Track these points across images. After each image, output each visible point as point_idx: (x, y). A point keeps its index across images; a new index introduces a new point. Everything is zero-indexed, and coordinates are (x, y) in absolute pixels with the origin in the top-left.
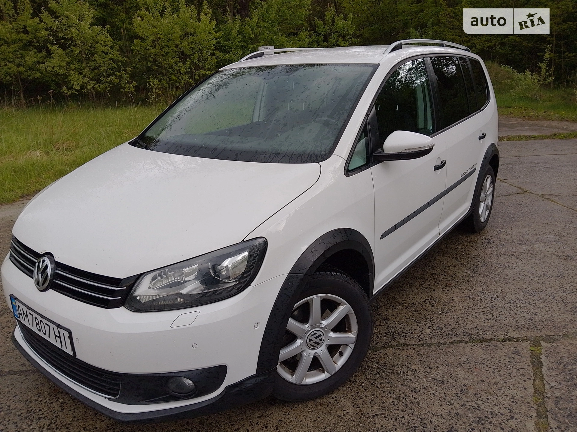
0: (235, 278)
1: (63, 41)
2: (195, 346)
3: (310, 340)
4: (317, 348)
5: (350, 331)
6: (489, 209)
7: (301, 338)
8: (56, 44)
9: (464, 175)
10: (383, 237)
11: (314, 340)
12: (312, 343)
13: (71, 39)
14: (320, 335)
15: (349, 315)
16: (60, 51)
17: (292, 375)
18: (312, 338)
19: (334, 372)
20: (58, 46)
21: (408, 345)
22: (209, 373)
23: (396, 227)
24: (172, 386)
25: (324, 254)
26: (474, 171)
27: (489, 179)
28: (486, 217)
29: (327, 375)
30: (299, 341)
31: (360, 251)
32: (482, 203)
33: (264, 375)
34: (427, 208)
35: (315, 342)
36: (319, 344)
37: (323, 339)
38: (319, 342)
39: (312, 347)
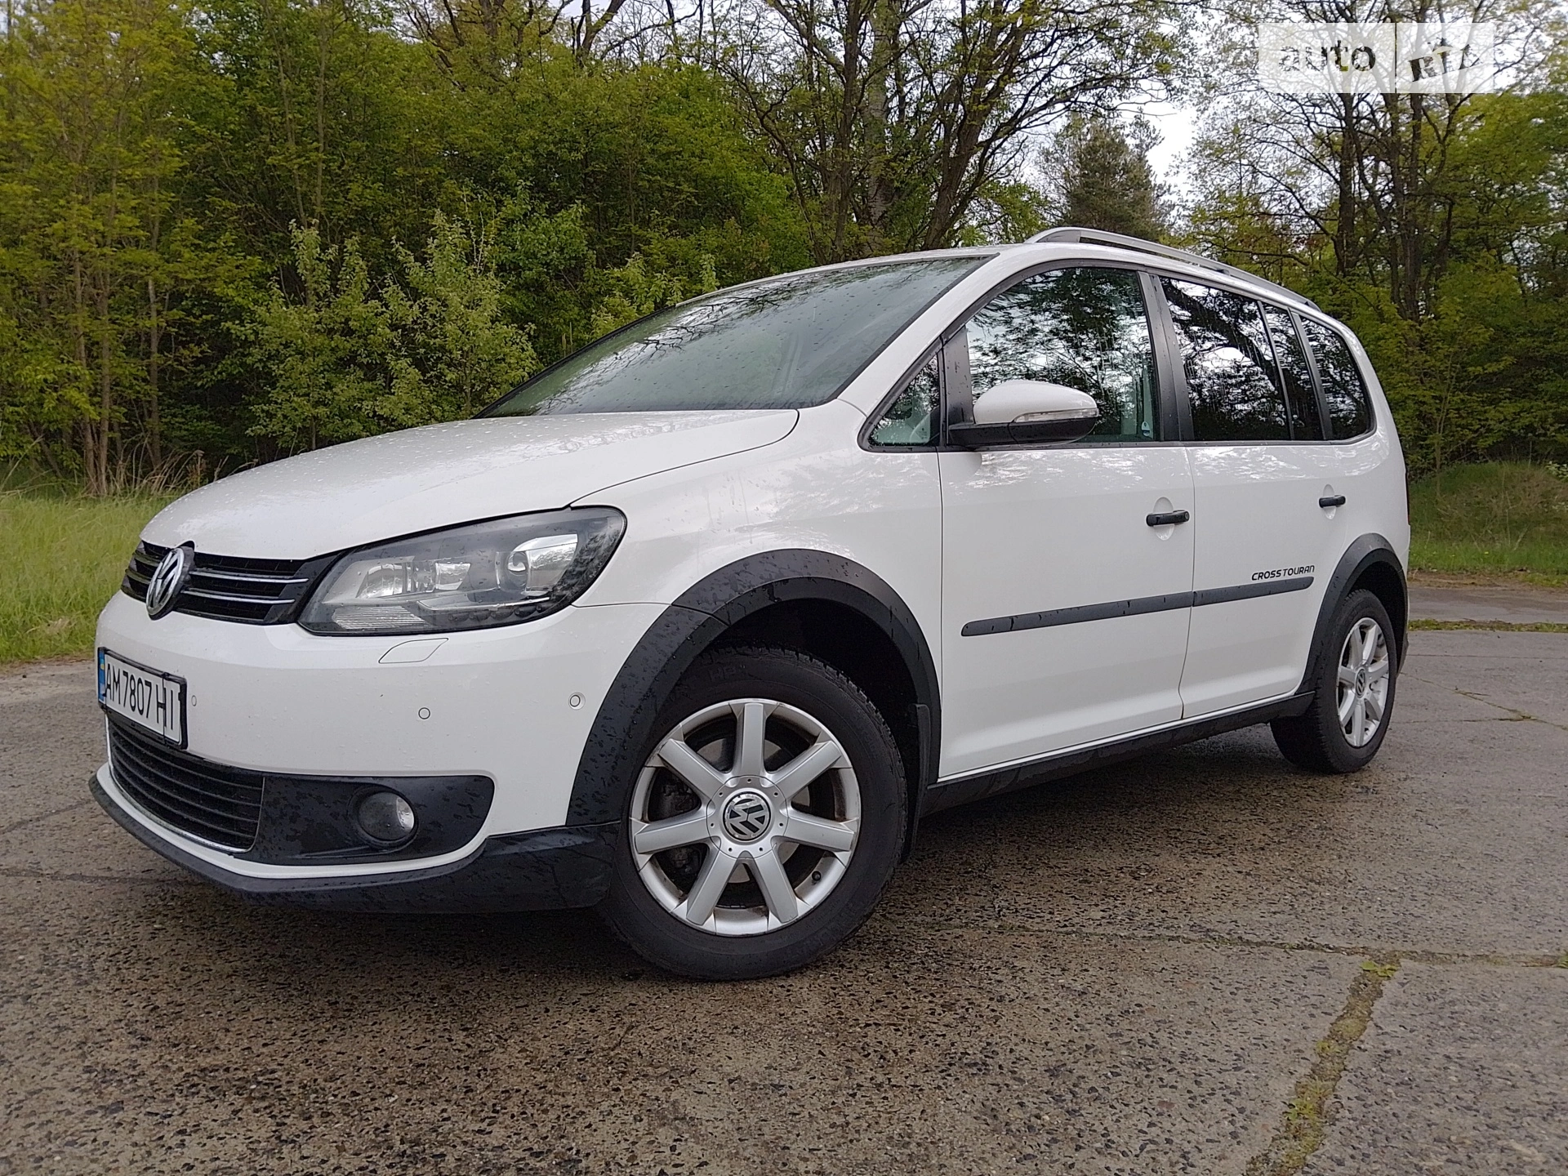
0: (545, 589)
1: (422, 351)
2: (424, 713)
3: (734, 815)
4: (750, 841)
5: (843, 817)
6: (1380, 716)
7: (710, 803)
8: (406, 356)
9: (1264, 580)
10: (970, 630)
11: (744, 816)
12: (736, 822)
13: (442, 348)
14: (760, 808)
15: (841, 771)
16: (414, 373)
17: (681, 900)
18: (739, 809)
19: (790, 920)
20: (409, 360)
21: (1028, 930)
22: (450, 788)
23: (1012, 624)
24: (369, 819)
25: (769, 588)
26: (1306, 583)
27: (1373, 633)
28: (1367, 738)
29: (772, 923)
30: (705, 810)
31: (886, 627)
32: (1350, 691)
33: (586, 833)
34: (1124, 614)
35: (746, 823)
36: (754, 829)
37: (767, 819)
38: (757, 824)
39: (736, 834)
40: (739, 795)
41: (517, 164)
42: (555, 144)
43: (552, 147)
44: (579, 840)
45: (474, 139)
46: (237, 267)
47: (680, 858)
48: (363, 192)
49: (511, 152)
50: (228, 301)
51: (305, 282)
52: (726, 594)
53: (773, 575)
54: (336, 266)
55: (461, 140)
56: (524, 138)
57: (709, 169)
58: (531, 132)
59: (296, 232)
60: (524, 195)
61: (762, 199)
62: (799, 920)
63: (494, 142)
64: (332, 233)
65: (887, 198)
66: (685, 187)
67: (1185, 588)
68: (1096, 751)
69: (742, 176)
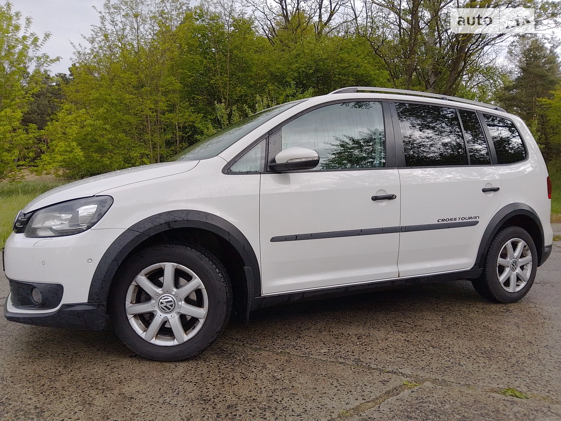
2: (43, 263)
3: (162, 303)
4: (168, 313)
5: (202, 306)
6: (527, 280)
7: (154, 299)
9: (445, 222)
10: (273, 240)
11: (165, 304)
12: (162, 306)
14: (171, 301)
15: (202, 290)
17: (144, 331)
18: (164, 301)
19: (181, 342)
22: (51, 288)
23: (296, 238)
25: (168, 223)
26: (475, 223)
27: (521, 244)
28: (518, 289)
29: (175, 342)
30: (153, 301)
31: (227, 238)
32: (507, 269)
33: (93, 305)
34: (359, 235)
35: (166, 307)
36: (169, 309)
37: (174, 306)
38: (170, 307)
39: (162, 310)
40: (164, 297)
41: (292, 76)
42: (304, 68)
43: (303, 69)
44: (91, 308)
45: (278, 69)
46: (196, 117)
47: (147, 317)
48: (241, 90)
49: (290, 72)
50: (199, 128)
51: (221, 121)
52: (149, 225)
53: (171, 218)
54: (230, 115)
55: (273, 69)
56: (294, 67)
57: (361, 71)
58: (296, 65)
59: (217, 105)
60: (293, 86)
61: (379, 80)
62: (185, 343)
63: (285, 70)
64: (229, 105)
65: (436, 76)
66: (351, 79)
67: (396, 224)
68: (347, 288)
69: (372, 73)
